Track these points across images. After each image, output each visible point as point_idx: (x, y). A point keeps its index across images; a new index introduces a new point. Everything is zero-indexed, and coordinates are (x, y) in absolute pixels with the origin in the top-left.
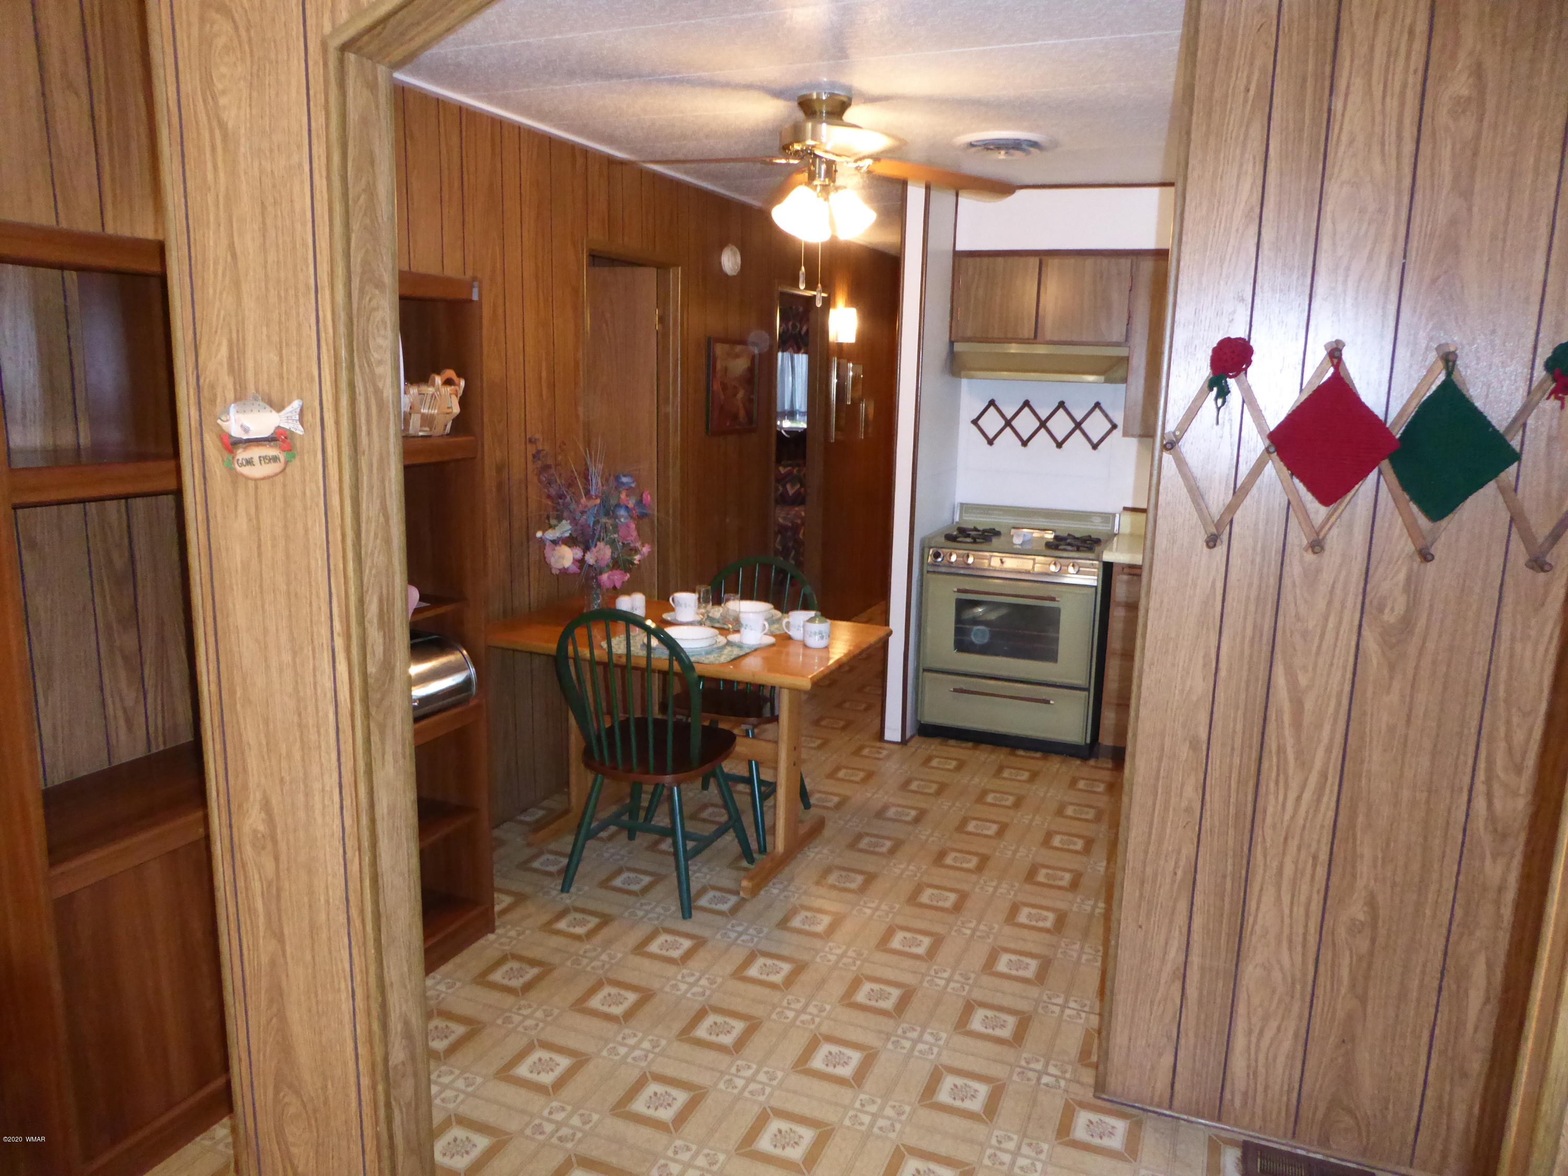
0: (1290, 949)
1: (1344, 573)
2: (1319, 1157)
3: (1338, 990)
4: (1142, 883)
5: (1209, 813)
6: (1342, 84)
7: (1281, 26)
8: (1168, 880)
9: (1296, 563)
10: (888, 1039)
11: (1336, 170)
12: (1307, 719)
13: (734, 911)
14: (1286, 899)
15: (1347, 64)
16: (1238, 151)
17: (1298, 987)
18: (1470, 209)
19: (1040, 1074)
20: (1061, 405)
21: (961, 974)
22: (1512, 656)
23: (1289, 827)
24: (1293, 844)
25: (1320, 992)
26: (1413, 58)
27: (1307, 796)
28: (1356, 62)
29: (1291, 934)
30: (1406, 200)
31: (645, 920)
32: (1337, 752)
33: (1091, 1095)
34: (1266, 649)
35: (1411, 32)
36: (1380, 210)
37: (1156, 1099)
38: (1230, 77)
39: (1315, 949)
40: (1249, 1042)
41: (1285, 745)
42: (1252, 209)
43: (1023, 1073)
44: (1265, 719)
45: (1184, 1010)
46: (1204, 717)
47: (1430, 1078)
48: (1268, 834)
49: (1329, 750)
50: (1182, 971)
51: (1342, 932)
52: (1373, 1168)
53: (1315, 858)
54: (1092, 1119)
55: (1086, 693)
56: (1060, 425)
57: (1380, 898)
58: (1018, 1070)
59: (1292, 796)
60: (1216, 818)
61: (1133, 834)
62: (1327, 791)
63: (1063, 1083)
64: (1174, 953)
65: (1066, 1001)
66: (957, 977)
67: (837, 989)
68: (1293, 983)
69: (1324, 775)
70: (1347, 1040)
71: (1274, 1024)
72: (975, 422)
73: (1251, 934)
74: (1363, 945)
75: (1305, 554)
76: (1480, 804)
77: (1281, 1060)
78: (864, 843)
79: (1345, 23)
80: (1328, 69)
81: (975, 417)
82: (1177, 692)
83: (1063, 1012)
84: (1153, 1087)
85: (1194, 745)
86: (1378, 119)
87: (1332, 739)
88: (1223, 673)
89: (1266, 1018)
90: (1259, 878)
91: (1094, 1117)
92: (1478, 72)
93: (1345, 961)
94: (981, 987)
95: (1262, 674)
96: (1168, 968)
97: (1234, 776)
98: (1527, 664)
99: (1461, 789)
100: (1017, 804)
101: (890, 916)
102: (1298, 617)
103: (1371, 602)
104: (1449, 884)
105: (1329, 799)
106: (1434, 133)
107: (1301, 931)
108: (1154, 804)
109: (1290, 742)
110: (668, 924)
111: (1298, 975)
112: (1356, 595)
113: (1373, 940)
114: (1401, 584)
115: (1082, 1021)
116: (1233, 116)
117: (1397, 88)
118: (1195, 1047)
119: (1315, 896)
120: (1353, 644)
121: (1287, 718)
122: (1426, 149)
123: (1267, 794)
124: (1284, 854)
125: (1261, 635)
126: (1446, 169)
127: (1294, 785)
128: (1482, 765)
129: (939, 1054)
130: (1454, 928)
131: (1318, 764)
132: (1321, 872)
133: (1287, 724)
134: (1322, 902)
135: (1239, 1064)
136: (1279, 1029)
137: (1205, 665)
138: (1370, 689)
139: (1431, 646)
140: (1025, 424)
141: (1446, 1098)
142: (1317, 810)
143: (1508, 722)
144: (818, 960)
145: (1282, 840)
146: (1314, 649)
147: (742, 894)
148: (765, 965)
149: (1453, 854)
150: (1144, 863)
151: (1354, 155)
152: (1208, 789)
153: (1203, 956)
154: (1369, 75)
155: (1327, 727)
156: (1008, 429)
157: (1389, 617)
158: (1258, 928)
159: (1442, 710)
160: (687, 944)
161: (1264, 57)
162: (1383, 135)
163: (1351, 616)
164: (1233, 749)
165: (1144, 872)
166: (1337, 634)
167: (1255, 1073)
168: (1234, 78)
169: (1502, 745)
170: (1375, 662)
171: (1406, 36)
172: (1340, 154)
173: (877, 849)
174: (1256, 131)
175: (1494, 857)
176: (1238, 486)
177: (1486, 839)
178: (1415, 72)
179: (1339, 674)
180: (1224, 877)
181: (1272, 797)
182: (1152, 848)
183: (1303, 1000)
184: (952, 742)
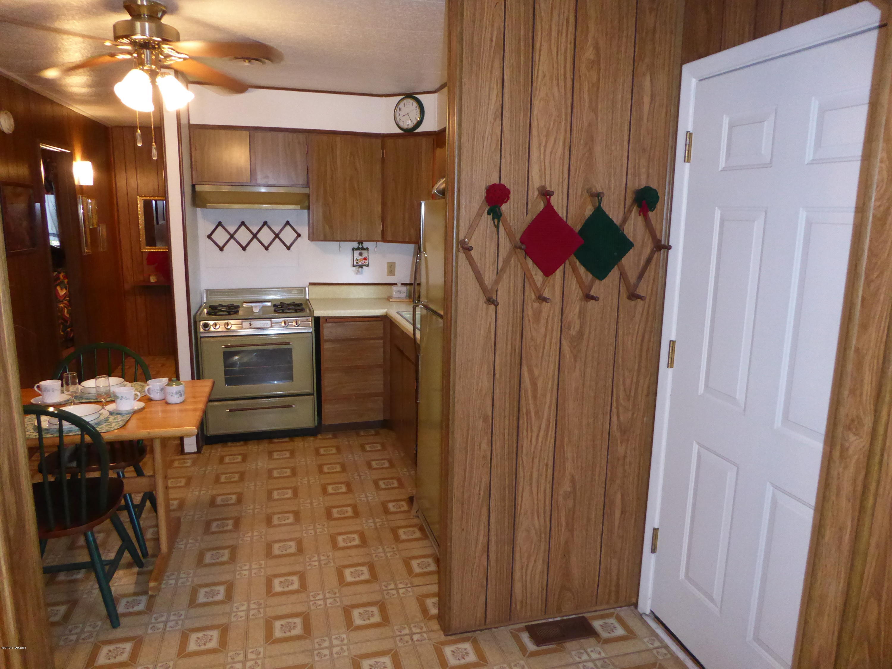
0: (538, 517)
1: (552, 312)
2: (559, 619)
3: (561, 530)
4: (463, 504)
5: (495, 455)
6: (538, 45)
7: (506, 7)
8: (476, 499)
9: (529, 308)
10: (313, 655)
11: (537, 92)
12: (539, 392)
13: (149, 608)
14: (535, 490)
15: (539, 33)
16: (488, 75)
17: (543, 535)
18: (597, 119)
19: (411, 635)
20: (265, 223)
21: (329, 592)
22: (623, 343)
23: (534, 452)
24: (536, 460)
25: (553, 533)
26: (569, 36)
27: (542, 433)
28: (544, 34)
29: (538, 508)
30: (569, 111)
31: (80, 641)
32: (554, 407)
33: (443, 636)
34: (518, 358)
35: (568, 21)
36: (558, 116)
37: (478, 623)
38: (482, 31)
39: (549, 513)
40: (522, 573)
41: (530, 409)
42: (497, 110)
43: (402, 639)
44: (520, 397)
45: (489, 568)
46: (489, 402)
47: (602, 560)
48: (525, 459)
49: (550, 407)
50: (487, 547)
51: (561, 499)
52: (582, 613)
53: (547, 465)
54: (452, 650)
55: (312, 396)
56: (266, 236)
57: (576, 477)
58: (398, 638)
59: (535, 435)
60: (499, 457)
61: (456, 478)
62: (550, 430)
63: (425, 635)
64: (482, 539)
65: (396, 585)
66: (328, 595)
67: (259, 634)
68: (541, 534)
69: (548, 421)
70: (566, 554)
71: (533, 559)
72: (209, 237)
73: (520, 515)
74: (570, 503)
75: (534, 303)
76: (614, 418)
77: (537, 576)
78: (214, 527)
79: (537, 11)
80: (531, 34)
81: (209, 233)
82: (475, 391)
83: (398, 592)
84: (476, 617)
85: (485, 420)
86: (555, 66)
87: (551, 401)
88: (497, 376)
89: (529, 558)
90: (521, 484)
91: (453, 648)
92: (597, 48)
93: (563, 513)
94: (346, 596)
95: (516, 373)
96: (480, 546)
97: (506, 431)
98: (630, 346)
99: (607, 413)
100: (294, 473)
101: (263, 570)
102: (532, 339)
103: (565, 326)
104: (604, 462)
105: (551, 433)
106: (580, 77)
107: (542, 506)
108: (466, 458)
109: (532, 407)
110: (102, 638)
111: (543, 529)
112: (558, 322)
113: (575, 499)
114: (577, 314)
115: (411, 594)
116: (484, 55)
117: (563, 51)
118: (496, 586)
119: (548, 485)
120: (558, 348)
121: (530, 394)
122: (577, 85)
123: (523, 438)
124: (532, 468)
125: (515, 351)
126: (586, 96)
127: (535, 429)
128: (614, 399)
129: (349, 650)
130: (607, 482)
131: (545, 416)
132: (550, 471)
133: (530, 397)
134: (551, 487)
135: (518, 587)
136: (535, 561)
137: (488, 373)
138: (566, 371)
139: (591, 344)
140: (243, 236)
141: (609, 567)
142: (546, 440)
143: (624, 375)
144: (233, 619)
145: (531, 460)
146: (541, 354)
147: (150, 593)
148: (198, 638)
149: (605, 446)
150: (463, 492)
151: (545, 85)
152: (493, 443)
153: (497, 535)
154: (550, 40)
155: (549, 395)
156: (232, 241)
157: (573, 332)
158: (522, 511)
159: (597, 376)
160: (128, 646)
161: (499, 22)
162: (558, 75)
163: (556, 333)
164: (505, 417)
165: (463, 497)
166: (551, 345)
167: (526, 588)
168: (484, 33)
169: (621, 387)
170: (568, 356)
171: (565, 23)
172: (539, 83)
173: (225, 528)
174: (497, 64)
175: (621, 442)
176: (499, 269)
177: (618, 435)
178: (571, 43)
179: (553, 365)
180: (505, 488)
181: (525, 439)
182: (466, 484)
183: (546, 542)
184: (230, 444)
